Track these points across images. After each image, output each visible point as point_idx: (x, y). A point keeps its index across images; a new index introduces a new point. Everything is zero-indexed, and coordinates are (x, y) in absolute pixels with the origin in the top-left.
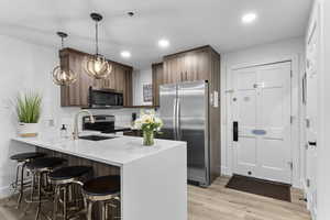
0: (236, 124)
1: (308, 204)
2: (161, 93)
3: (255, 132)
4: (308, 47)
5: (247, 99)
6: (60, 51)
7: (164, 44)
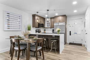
0: (70, 32)
1: (85, 46)
2: (54, 25)
3: (75, 33)
4: (86, 17)
5: (73, 26)
6: (33, 15)
7: (57, 14)
